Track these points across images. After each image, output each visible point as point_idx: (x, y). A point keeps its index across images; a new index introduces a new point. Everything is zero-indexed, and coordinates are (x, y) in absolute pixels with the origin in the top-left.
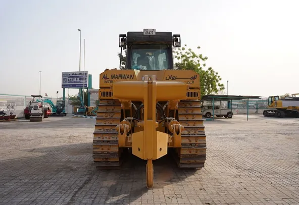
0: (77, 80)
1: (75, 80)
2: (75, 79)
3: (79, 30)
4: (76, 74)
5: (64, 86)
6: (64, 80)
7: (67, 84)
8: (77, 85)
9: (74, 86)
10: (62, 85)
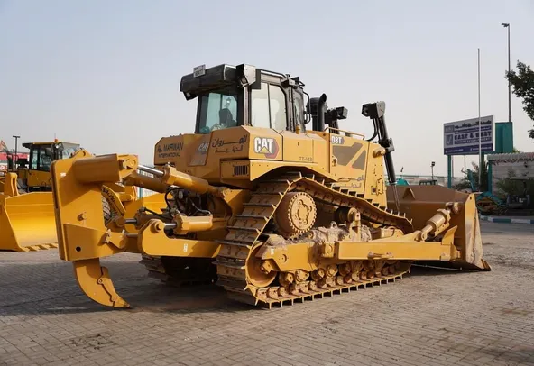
0: (471, 136)
1: (469, 138)
2: (469, 134)
3: (506, 25)
4: (469, 125)
5: (449, 152)
6: (448, 138)
7: (454, 146)
8: (472, 146)
9: (466, 151)
10: (445, 149)
